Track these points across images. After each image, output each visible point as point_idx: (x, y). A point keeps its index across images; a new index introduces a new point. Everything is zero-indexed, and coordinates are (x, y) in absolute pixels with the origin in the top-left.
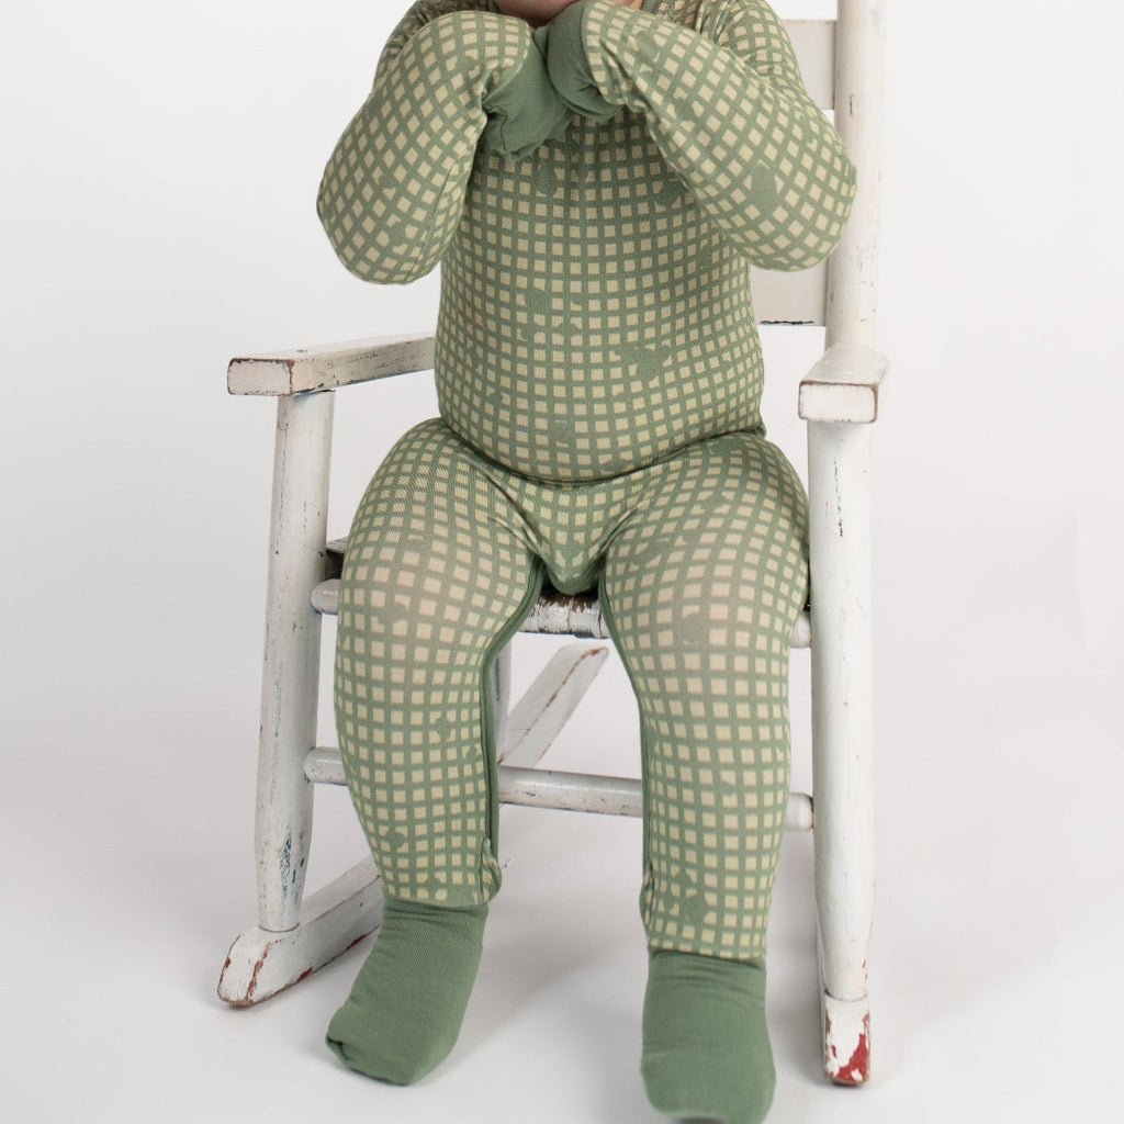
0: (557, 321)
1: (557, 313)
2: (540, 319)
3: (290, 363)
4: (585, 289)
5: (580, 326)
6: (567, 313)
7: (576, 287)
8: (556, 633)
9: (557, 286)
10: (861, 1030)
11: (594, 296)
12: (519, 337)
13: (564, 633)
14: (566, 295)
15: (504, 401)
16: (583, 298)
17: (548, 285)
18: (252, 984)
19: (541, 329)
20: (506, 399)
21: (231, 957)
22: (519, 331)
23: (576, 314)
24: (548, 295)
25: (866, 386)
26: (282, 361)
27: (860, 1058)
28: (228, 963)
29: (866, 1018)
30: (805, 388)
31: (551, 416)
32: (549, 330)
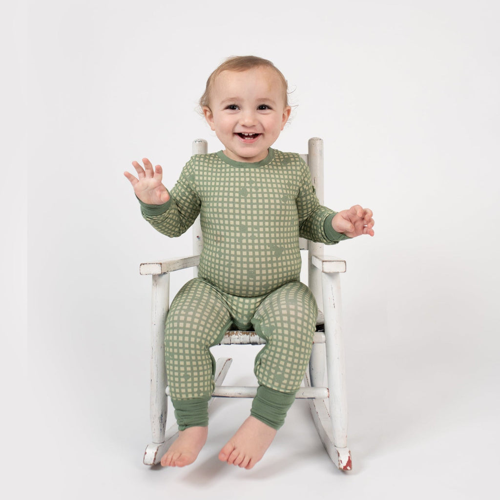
0: (250, 235)
1: (250, 232)
2: (244, 235)
3: (161, 264)
4: (258, 224)
5: (257, 236)
6: (253, 232)
7: (255, 224)
8: (246, 344)
9: (249, 223)
10: (349, 455)
11: (261, 227)
12: (237, 242)
13: (248, 344)
14: (252, 226)
15: (232, 266)
16: (258, 227)
17: (246, 223)
18: (155, 459)
19: (244, 238)
20: (233, 265)
21: (147, 451)
22: (237, 240)
23: (256, 232)
24: (247, 226)
25: (342, 261)
26: (158, 263)
27: (349, 463)
28: (146, 453)
29: (349, 452)
30: (324, 263)
31: (248, 269)
32: (247, 238)
